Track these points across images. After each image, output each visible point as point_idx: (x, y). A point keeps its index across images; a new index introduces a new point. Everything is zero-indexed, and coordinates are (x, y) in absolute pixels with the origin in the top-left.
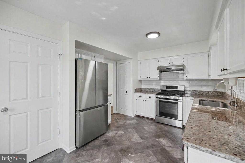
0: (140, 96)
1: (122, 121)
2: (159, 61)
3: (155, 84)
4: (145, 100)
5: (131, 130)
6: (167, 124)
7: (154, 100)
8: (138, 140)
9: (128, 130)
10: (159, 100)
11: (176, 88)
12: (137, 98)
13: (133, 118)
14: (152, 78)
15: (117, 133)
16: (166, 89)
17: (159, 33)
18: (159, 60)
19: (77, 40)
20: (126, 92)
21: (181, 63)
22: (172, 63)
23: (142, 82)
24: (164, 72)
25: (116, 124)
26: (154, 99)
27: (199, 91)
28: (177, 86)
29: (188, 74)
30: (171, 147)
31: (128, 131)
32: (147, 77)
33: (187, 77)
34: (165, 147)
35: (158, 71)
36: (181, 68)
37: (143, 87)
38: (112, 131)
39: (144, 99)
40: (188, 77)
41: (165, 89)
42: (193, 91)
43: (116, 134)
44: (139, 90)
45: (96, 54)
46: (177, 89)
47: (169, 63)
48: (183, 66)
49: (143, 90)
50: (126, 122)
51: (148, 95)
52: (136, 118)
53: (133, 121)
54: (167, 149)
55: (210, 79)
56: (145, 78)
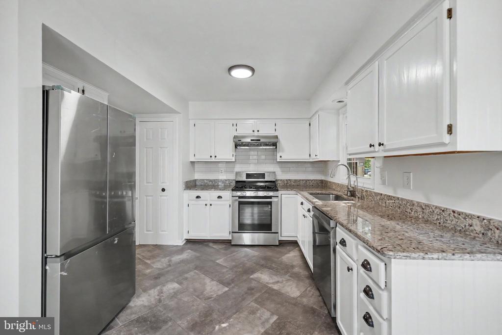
0: (198, 197)
1: (159, 261)
2: (235, 125)
3: (223, 170)
4: (208, 205)
5: (192, 273)
7: (228, 202)
8: (218, 290)
9: (186, 275)
10: (239, 202)
11: (263, 176)
12: (191, 203)
14: (220, 158)
15: (161, 292)
16: (247, 178)
17: (253, 70)
18: (235, 122)
20: (163, 190)
22: (258, 131)
23: (196, 166)
24: (243, 147)
25: (148, 271)
26: (228, 200)
27: (295, 181)
28: (265, 174)
31: (186, 279)
32: (211, 157)
34: (270, 286)
35: (232, 145)
36: (273, 140)
37: (198, 176)
38: (145, 290)
39: (205, 203)
40: (282, 158)
41: (244, 178)
42: (287, 180)
43: (162, 295)
44: (191, 185)
45: (86, 86)
46: (264, 178)
47: (253, 131)
48: (277, 137)
49: (197, 183)
50: (170, 261)
51: (215, 193)
52: (189, 246)
53: (187, 255)
54: (276, 287)
55: (311, 160)
56: (206, 158)
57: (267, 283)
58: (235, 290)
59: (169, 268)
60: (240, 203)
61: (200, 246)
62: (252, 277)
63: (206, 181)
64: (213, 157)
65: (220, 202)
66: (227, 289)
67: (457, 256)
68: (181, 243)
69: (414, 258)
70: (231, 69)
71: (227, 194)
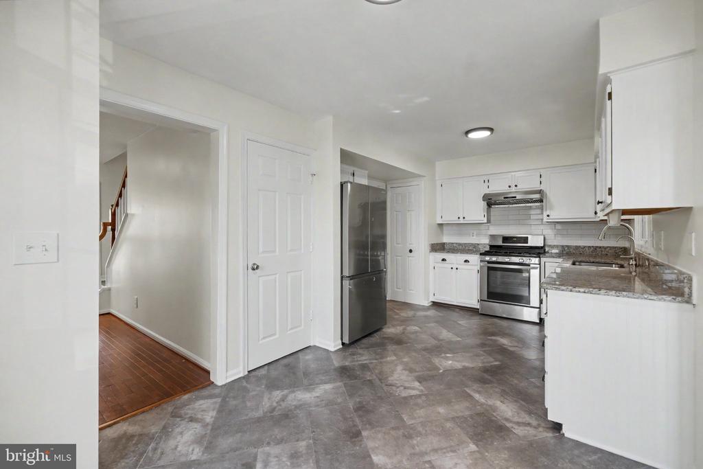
0: (443, 260)
1: (406, 312)
2: (486, 181)
3: (475, 233)
4: (454, 269)
5: (433, 325)
6: (505, 316)
7: (476, 267)
8: (452, 338)
9: (427, 325)
10: (488, 267)
11: (525, 240)
12: (436, 265)
13: (427, 309)
14: (470, 219)
16: (503, 242)
17: (491, 130)
18: (486, 178)
19: (343, 148)
20: (411, 251)
21: (536, 186)
22: (516, 186)
23: (445, 228)
24: (497, 206)
25: (397, 317)
26: (475, 265)
27: (577, 247)
28: (527, 238)
29: (551, 209)
30: (517, 346)
32: (459, 218)
33: (548, 216)
34: (506, 347)
35: (483, 204)
36: (537, 196)
37: (446, 239)
38: (393, 326)
39: (451, 266)
40: (551, 217)
41: (500, 243)
42: (563, 246)
43: (405, 331)
44: (438, 248)
45: (355, 169)
46: (527, 243)
47: (510, 187)
48: (540, 192)
49: (446, 247)
51: (462, 257)
52: (435, 306)
53: (432, 313)
54: (512, 349)
56: (454, 219)
58: (467, 341)
59: (413, 318)
60: (489, 269)
63: (455, 245)
64: (461, 218)
65: (467, 266)
66: (459, 339)
67: (603, 291)
68: (427, 304)
69: (563, 290)
70: (467, 133)
71: (475, 259)
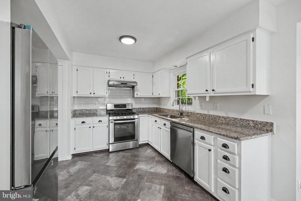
0: (83, 122)
2: (108, 73)
3: (97, 103)
4: (92, 127)
5: (94, 176)
7: (106, 124)
8: (120, 182)
9: (90, 179)
12: (77, 127)
14: (97, 94)
15: (78, 196)
16: (115, 108)
18: (108, 71)
22: (124, 78)
27: (143, 108)
28: (126, 105)
29: (138, 91)
30: (152, 168)
31: (92, 181)
32: (90, 93)
34: (149, 171)
36: (133, 84)
37: (77, 107)
39: (90, 126)
40: (138, 95)
41: (113, 108)
43: (80, 197)
46: (126, 107)
47: (121, 78)
49: (76, 113)
50: (69, 172)
51: (96, 119)
52: (76, 159)
53: (80, 165)
54: (152, 170)
55: (153, 97)
56: (87, 94)
57: (146, 170)
58: (131, 179)
59: (72, 178)
60: (115, 124)
61: (86, 157)
62: (135, 168)
63: (84, 111)
64: (92, 94)
65: (100, 124)
66: (125, 180)
68: (70, 158)
70: (121, 38)
71: (105, 119)
